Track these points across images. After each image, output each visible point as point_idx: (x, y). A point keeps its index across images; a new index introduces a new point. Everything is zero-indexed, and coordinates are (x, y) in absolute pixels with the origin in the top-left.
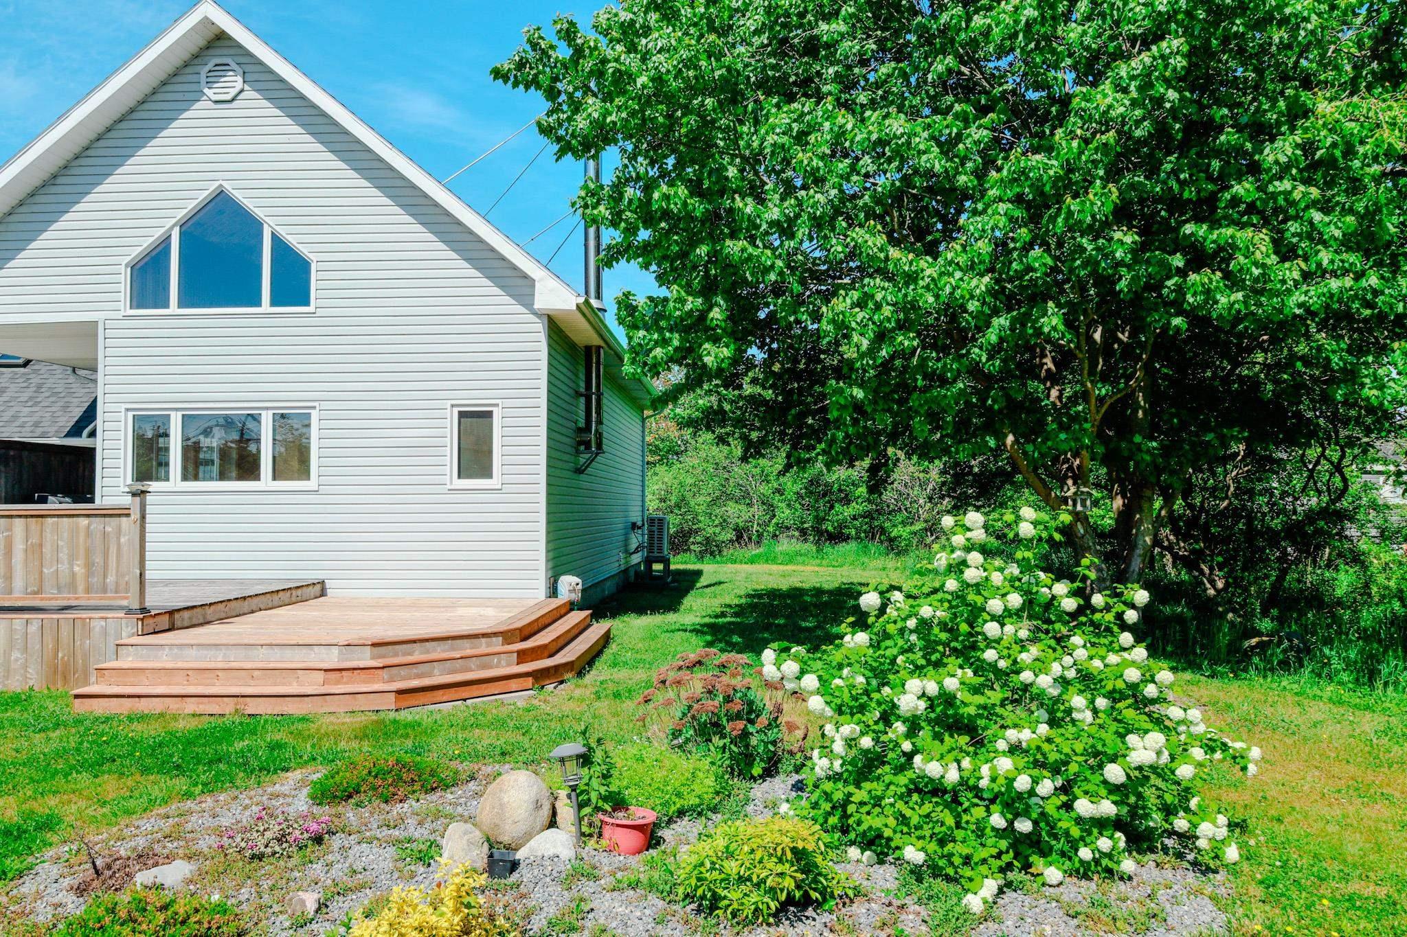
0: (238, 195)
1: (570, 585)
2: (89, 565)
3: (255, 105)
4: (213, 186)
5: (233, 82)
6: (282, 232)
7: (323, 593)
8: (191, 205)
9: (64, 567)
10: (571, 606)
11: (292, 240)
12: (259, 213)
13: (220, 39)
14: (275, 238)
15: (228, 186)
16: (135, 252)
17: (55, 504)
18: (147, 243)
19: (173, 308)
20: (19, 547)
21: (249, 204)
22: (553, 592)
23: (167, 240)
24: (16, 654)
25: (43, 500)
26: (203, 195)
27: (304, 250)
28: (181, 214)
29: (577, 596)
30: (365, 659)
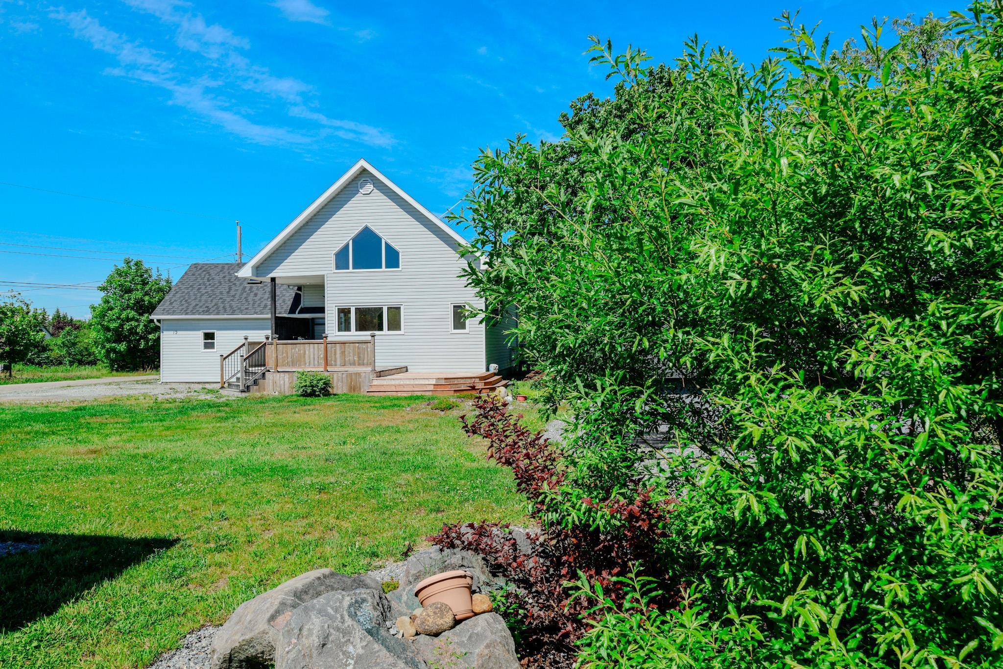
0: (373, 228)
1: (494, 367)
2: (359, 357)
3: (378, 195)
4: (364, 225)
5: (369, 187)
6: (389, 241)
7: (407, 371)
8: (357, 232)
9: (351, 358)
10: (495, 374)
11: (393, 244)
12: (380, 235)
13: (364, 171)
14: (387, 244)
15: (369, 225)
16: (337, 249)
17: (300, 340)
18: (341, 246)
19: (351, 270)
20: (338, 352)
21: (377, 232)
22: (488, 370)
23: (347, 246)
24: (340, 383)
25: (296, 339)
26: (360, 228)
27: (397, 248)
28: (353, 235)
29: (496, 371)
30: (443, 382)
